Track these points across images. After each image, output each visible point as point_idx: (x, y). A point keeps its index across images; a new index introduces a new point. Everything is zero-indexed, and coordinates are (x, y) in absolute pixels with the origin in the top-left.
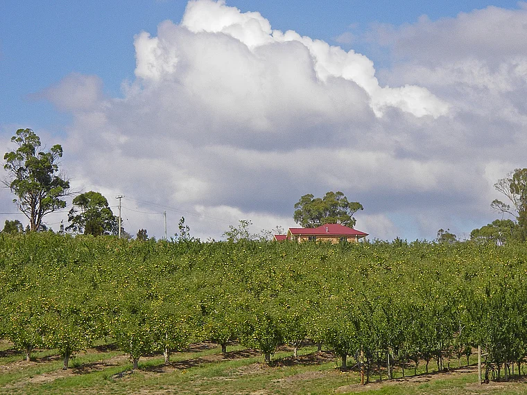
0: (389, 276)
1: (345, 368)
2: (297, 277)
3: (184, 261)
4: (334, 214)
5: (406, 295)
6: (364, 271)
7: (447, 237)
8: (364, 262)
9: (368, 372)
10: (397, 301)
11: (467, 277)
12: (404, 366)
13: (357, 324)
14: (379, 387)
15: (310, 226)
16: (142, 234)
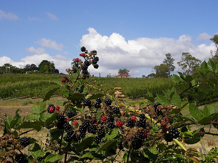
0: (136, 84)
1: (130, 98)
2: (122, 84)
3: (103, 81)
4: (125, 72)
5: (139, 87)
6: (132, 83)
7: (144, 76)
8: (132, 82)
9: (134, 99)
10: (138, 88)
11: (148, 85)
12: (139, 98)
13: (132, 92)
14: (135, 101)
15: (121, 74)
16: (93, 76)
